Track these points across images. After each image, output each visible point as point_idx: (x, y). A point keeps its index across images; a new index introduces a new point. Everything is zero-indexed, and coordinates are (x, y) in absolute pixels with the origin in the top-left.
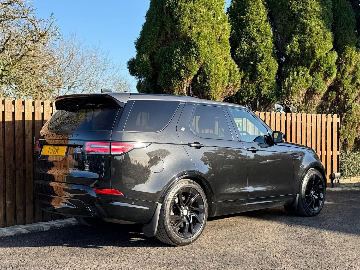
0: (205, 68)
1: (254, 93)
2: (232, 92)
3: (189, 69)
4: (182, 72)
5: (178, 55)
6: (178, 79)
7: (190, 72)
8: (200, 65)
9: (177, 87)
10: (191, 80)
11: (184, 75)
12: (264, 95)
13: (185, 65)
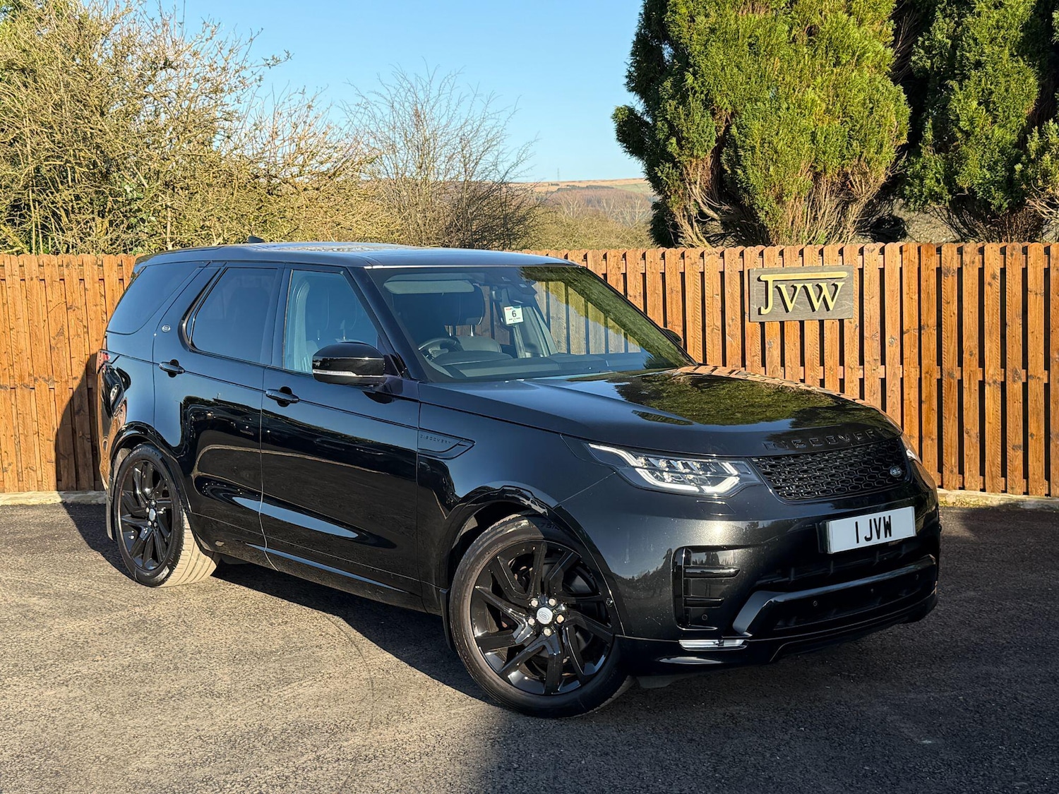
0: (734, 130)
1: (940, 183)
2: (862, 188)
3: (685, 134)
4: (671, 144)
5: (666, 97)
6: (671, 165)
7: (689, 143)
8: (727, 119)
9: (674, 186)
10: (709, 164)
11: (678, 154)
12: (969, 189)
13: (677, 126)
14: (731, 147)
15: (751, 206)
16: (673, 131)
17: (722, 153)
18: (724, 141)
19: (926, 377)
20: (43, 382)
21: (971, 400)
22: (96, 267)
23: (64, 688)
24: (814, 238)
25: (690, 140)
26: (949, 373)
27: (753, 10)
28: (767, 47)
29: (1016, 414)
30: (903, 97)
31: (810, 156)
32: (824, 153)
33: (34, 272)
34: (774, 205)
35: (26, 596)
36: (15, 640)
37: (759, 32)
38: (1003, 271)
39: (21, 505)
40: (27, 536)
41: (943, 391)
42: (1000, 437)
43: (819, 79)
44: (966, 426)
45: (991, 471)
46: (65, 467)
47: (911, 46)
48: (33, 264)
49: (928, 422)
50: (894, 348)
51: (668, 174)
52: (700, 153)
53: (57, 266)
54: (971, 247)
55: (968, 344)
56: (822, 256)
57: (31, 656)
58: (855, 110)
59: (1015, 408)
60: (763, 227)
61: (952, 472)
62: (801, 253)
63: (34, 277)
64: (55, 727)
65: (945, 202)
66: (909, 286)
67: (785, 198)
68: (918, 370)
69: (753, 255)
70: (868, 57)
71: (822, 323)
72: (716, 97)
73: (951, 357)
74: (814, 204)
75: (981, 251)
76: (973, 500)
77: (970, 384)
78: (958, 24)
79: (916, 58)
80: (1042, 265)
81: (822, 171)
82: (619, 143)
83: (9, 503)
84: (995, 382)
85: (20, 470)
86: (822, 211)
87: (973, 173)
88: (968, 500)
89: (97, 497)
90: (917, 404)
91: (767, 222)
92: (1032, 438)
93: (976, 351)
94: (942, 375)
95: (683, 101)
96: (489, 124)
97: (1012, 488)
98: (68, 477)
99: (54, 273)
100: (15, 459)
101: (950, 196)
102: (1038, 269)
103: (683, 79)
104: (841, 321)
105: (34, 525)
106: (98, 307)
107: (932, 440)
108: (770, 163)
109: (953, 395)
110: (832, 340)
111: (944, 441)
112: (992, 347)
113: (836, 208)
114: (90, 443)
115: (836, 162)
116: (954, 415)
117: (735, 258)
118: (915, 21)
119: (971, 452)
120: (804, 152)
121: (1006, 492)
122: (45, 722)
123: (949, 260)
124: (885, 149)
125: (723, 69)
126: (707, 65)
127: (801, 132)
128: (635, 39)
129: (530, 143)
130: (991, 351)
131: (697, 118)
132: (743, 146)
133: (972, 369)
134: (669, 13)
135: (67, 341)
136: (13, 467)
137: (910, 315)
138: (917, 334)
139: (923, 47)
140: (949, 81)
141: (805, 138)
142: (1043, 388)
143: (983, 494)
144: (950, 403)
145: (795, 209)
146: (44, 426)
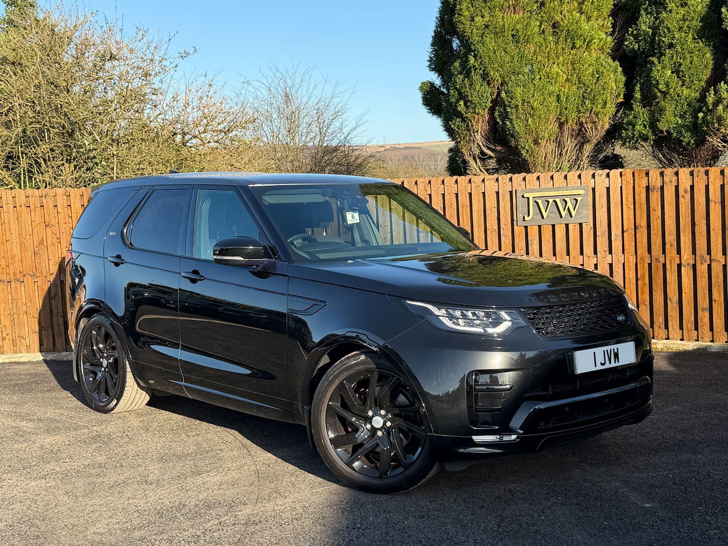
1: (646, 128)
2: (593, 132)
3: (469, 98)
4: (460, 105)
5: (456, 73)
6: (460, 120)
7: (472, 104)
8: (498, 86)
9: (463, 134)
10: (487, 118)
11: (465, 112)
12: (668, 131)
13: (464, 92)
14: (501, 106)
15: (516, 146)
16: (462, 96)
17: (496, 110)
18: (497, 102)
19: (640, 262)
20: (29, 277)
21: (672, 277)
22: (65, 197)
23: (44, 480)
24: (560, 168)
25: (473, 102)
26: (656, 259)
27: (514, 12)
28: (525, 37)
29: (704, 286)
30: (620, 69)
31: (556, 111)
32: (566, 109)
33: (22, 201)
34: (532, 145)
35: (18, 421)
36: (9, 450)
37: (519, 26)
38: (692, 187)
39: (15, 362)
40: (19, 382)
41: (653, 272)
42: (693, 303)
43: (561, 58)
44: (669, 295)
45: (687, 326)
46: (45, 336)
47: (624, 35)
48: (22, 196)
49: (643, 293)
50: (618, 242)
51: (458, 126)
52: (480, 111)
53: (38, 197)
54: (669, 172)
55: (669, 238)
56: (566, 179)
57: (21, 460)
58: (587, 79)
59: (703, 282)
60: (525, 160)
61: (660, 327)
62: (552, 178)
63: (23, 204)
64: (37, 506)
65: (651, 141)
66: (627, 199)
67: (540, 141)
68: (635, 257)
69: (518, 179)
70: (594, 43)
71: (567, 226)
72: (490, 72)
73: (658, 248)
74: (560, 144)
75: (677, 174)
76: (675, 346)
77: (671, 266)
78: (656, 18)
79: (628, 43)
80: (719, 183)
81: (564, 121)
82: (424, 106)
83: (7, 361)
84: (688, 264)
85: (14, 339)
86: (566, 150)
87: (670, 121)
88: (672, 346)
89: (68, 356)
90: (635, 281)
91: (528, 157)
92: (715, 303)
93: (675, 243)
94: (651, 260)
95: (468, 75)
96: (336, 100)
97: (702, 338)
98: (47, 343)
99: (36, 201)
100: (11, 331)
101: (654, 137)
102: (716, 185)
103: (467, 61)
104: (581, 225)
105: (24, 375)
106: (67, 225)
107: (646, 305)
108: (528, 116)
109: (659, 274)
110: (574, 237)
111: (654, 306)
112: (686, 239)
113: (575, 147)
114: (62, 319)
115: (574, 115)
116: (661, 288)
117: (505, 181)
118: (627, 18)
119: (673, 313)
120: (552, 108)
121: (698, 340)
122: (30, 503)
123: (654, 181)
124: (608, 105)
125: (495, 52)
126: (483, 50)
127: (550, 94)
128: (433, 34)
129: (365, 114)
130: (685, 243)
131: (478, 87)
132: (510, 105)
133: (672, 256)
134: (456, 16)
135: (46, 248)
136: (10, 336)
137: (629, 220)
138: (634, 232)
139: (632, 35)
140: (651, 58)
141: (553, 99)
142: (721, 268)
143: (682, 342)
144: (658, 279)
145: (548, 148)
146: (31, 307)
